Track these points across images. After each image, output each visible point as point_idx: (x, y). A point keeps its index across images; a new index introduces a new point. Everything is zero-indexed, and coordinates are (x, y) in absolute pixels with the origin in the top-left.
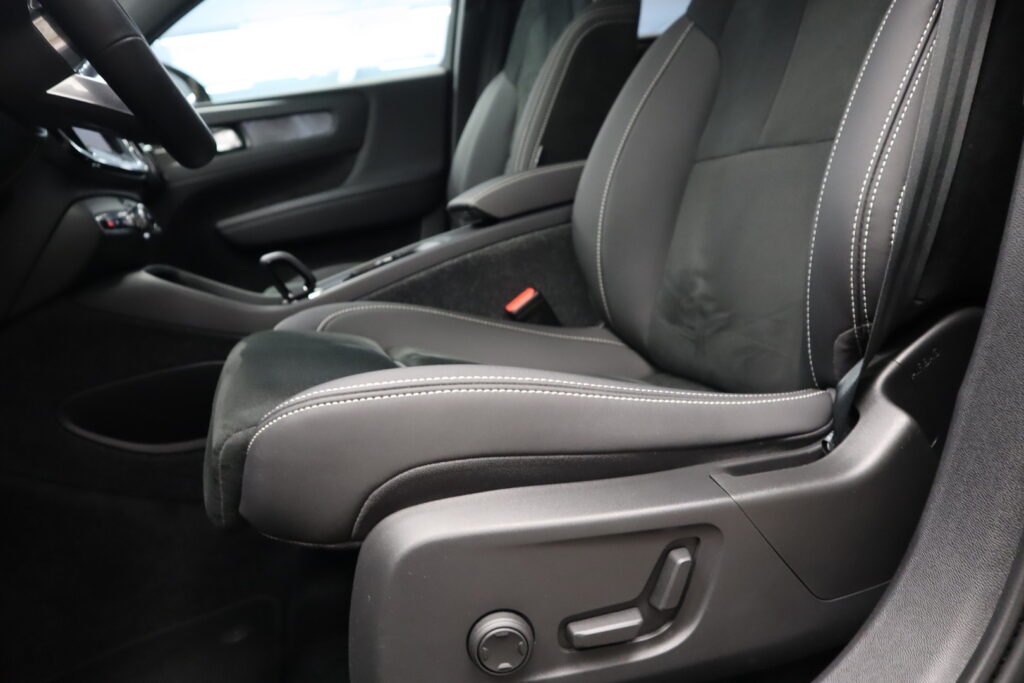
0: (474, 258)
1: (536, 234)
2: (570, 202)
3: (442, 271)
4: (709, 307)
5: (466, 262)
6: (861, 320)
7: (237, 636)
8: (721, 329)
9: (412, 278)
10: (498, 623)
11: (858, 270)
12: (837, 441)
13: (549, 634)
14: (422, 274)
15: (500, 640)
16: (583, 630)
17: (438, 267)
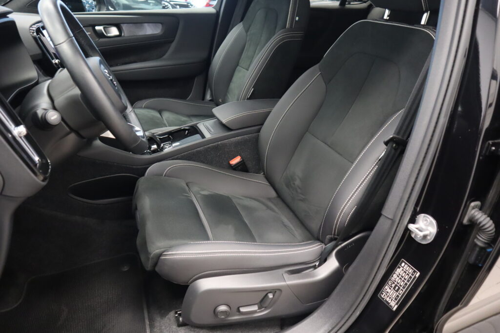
0: (221, 143)
1: (245, 136)
2: (262, 124)
3: (209, 148)
4: (299, 191)
5: (218, 145)
6: (334, 235)
7: (126, 269)
8: (300, 200)
9: (198, 149)
10: (223, 308)
11: (336, 225)
12: (320, 265)
13: (234, 309)
14: (202, 148)
15: (223, 312)
16: (243, 310)
17: (207, 146)
